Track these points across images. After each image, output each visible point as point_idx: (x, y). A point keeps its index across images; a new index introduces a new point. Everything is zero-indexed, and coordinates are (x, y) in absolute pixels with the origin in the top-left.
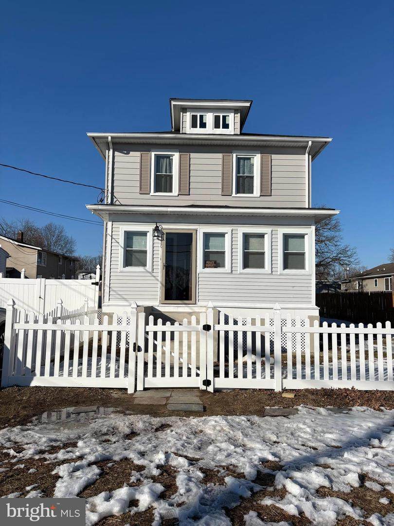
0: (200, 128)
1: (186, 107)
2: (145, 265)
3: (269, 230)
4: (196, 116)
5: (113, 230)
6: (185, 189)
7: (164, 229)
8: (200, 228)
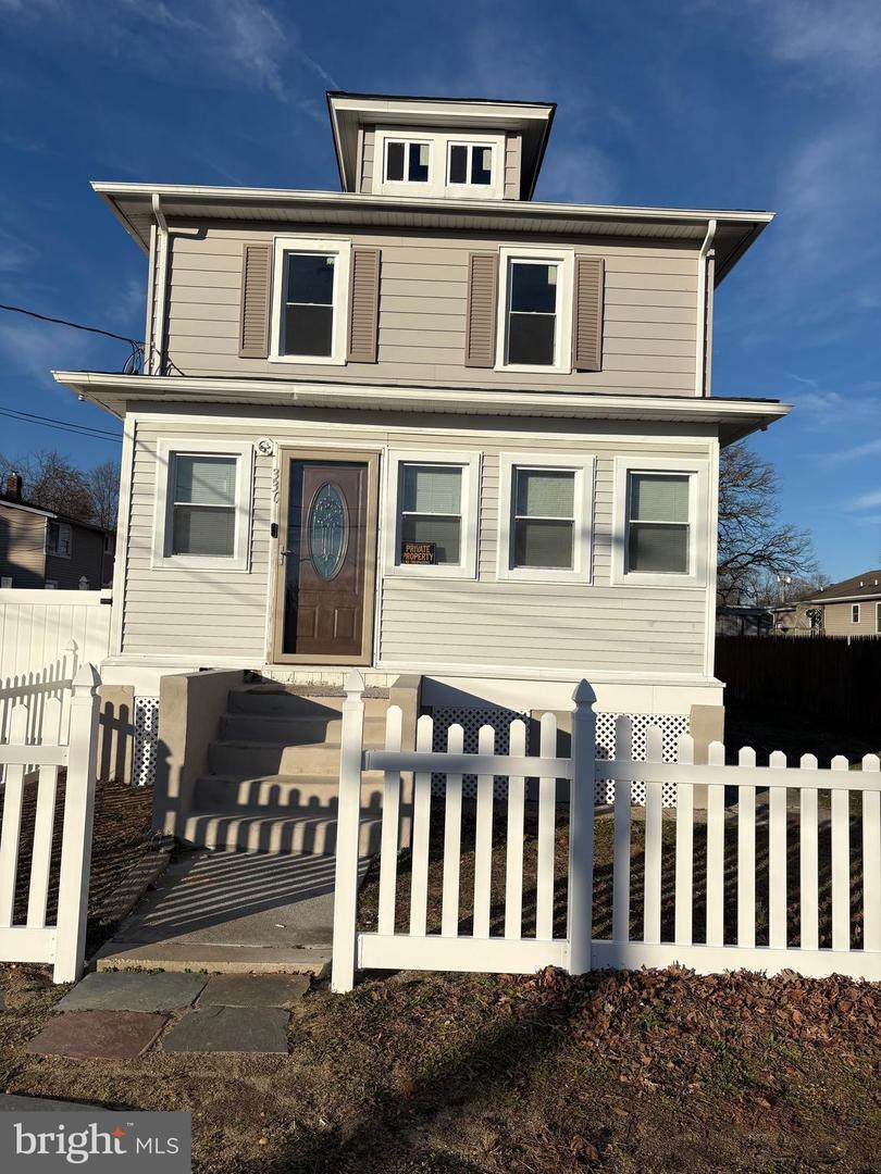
0: (410, 179)
1: (375, 120)
2: (229, 552)
3: (585, 460)
4: (401, 146)
5: (138, 447)
6: (366, 348)
7: (283, 448)
8: (393, 448)
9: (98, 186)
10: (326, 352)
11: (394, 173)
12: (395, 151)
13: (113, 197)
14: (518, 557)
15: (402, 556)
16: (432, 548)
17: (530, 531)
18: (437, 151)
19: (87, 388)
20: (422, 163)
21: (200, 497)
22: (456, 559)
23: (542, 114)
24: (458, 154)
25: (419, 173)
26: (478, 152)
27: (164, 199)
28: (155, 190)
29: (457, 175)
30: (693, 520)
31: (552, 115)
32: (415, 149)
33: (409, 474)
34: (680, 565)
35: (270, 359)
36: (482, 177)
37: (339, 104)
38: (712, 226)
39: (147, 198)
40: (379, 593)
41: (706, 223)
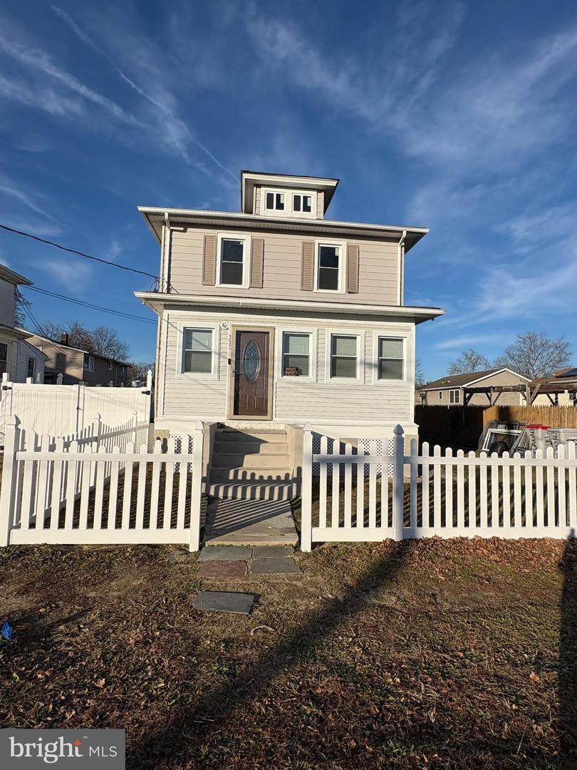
0: (276, 209)
1: (259, 183)
2: (209, 371)
3: (362, 332)
4: (272, 195)
5: (169, 325)
6: (258, 282)
7: (233, 326)
8: (279, 326)
9: (140, 209)
10: (240, 283)
11: (270, 206)
12: (270, 196)
13: (147, 214)
14: (333, 374)
15: (284, 374)
16: (297, 369)
17: (338, 361)
18: (288, 197)
19: (147, 299)
20: (281, 202)
21: (195, 347)
22: (307, 374)
23: (334, 183)
24: (297, 199)
25: (280, 206)
26: (305, 198)
27: (170, 215)
28: (166, 211)
29: (297, 208)
30: (405, 358)
31: (337, 184)
32: (278, 196)
33: (286, 337)
34: (399, 376)
35: (216, 286)
36: (307, 209)
37: (246, 176)
38: (404, 234)
39: (163, 215)
40: (275, 389)
41: (402, 232)
